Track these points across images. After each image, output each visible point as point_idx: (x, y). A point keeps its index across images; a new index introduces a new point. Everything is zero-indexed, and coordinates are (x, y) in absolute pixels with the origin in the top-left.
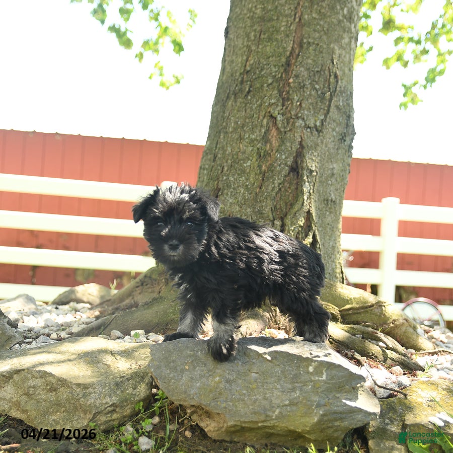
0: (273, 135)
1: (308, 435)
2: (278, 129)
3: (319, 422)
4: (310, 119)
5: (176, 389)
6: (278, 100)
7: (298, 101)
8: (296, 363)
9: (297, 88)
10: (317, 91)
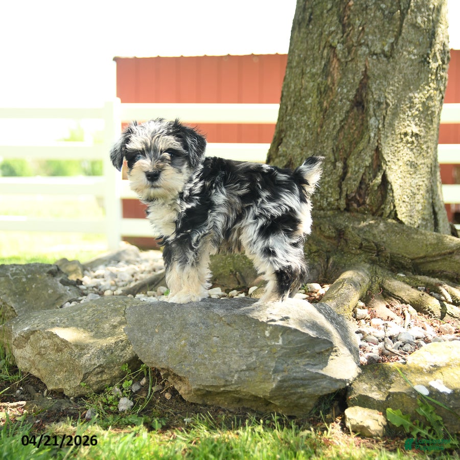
0: (335, 66)
1: (272, 401)
2: (339, 60)
3: (278, 388)
4: (376, 45)
5: (148, 352)
6: (338, 27)
7: (359, 26)
8: (254, 327)
9: (358, 11)
10: (383, 11)
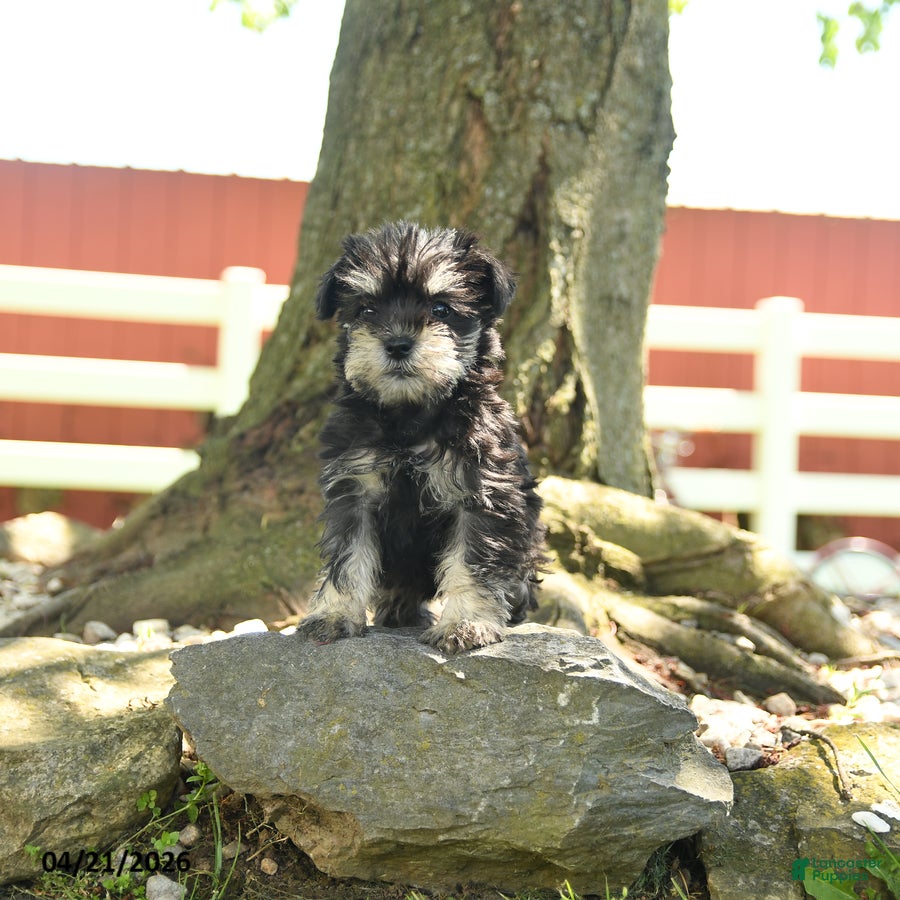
0: (475, 141)
1: (560, 860)
2: (486, 127)
3: (585, 827)
4: (564, 101)
5: (237, 757)
6: (486, 56)
7: (533, 58)
8: (527, 685)
9: (531, 25)
10: (580, 31)
